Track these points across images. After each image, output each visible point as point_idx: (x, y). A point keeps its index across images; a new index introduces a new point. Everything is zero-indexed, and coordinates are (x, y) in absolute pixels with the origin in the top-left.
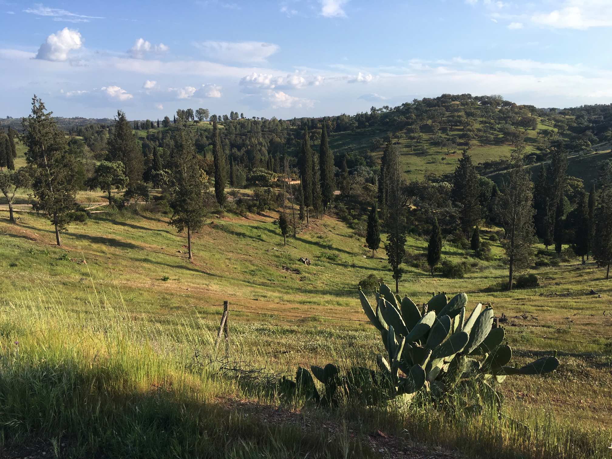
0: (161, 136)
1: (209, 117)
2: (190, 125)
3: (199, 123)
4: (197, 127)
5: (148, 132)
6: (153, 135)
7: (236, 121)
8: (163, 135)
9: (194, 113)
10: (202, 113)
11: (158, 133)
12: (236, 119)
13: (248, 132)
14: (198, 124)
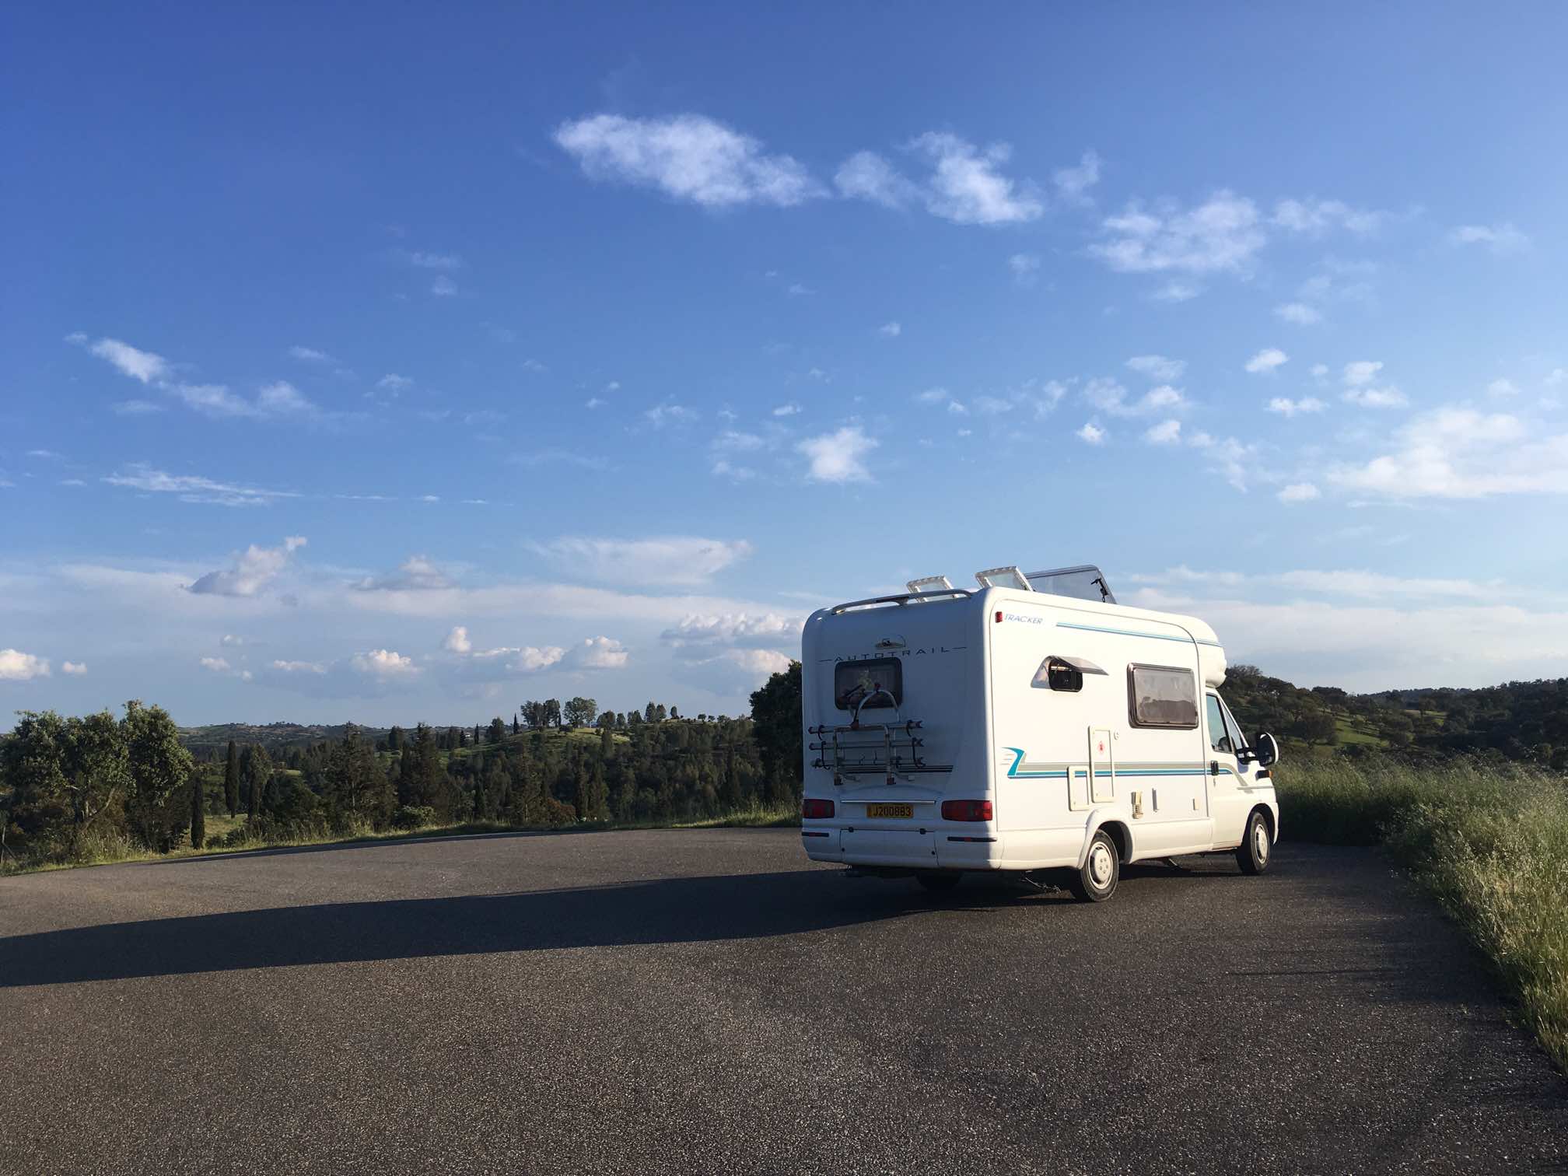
0: (480, 764)
1: (597, 717)
2: (551, 738)
3: (571, 732)
4: (565, 741)
5: (452, 755)
6: (463, 763)
7: (658, 726)
8: (486, 760)
9: (562, 710)
10: (580, 707)
11: (475, 756)
12: (659, 721)
13: (681, 751)
14: (569, 734)
